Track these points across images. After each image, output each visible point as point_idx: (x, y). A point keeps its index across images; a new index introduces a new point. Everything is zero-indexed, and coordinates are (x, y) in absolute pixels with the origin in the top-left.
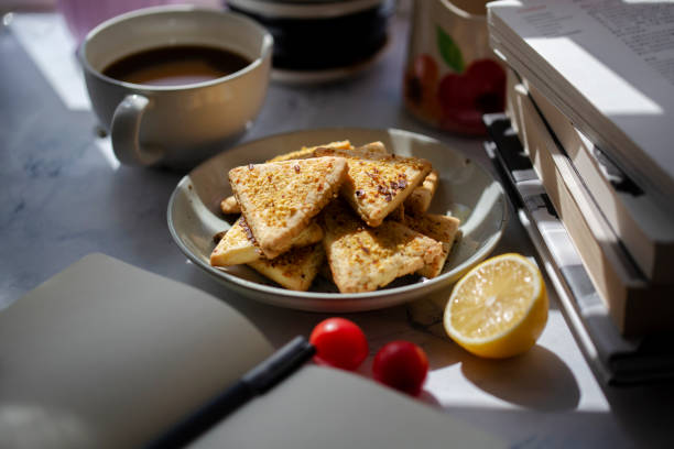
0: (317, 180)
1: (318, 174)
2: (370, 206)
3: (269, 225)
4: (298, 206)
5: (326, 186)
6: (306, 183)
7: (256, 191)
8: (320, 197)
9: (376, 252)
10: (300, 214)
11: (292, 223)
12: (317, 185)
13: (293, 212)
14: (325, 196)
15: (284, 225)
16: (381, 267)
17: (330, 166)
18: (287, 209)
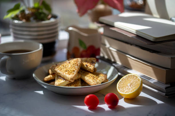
0: (76, 64)
1: (75, 62)
2: (90, 67)
3: (69, 75)
4: (74, 70)
5: (79, 64)
6: (73, 65)
7: (61, 69)
8: (78, 67)
9: (96, 77)
10: (76, 71)
11: (75, 73)
12: (77, 64)
13: (74, 71)
14: (79, 66)
15: (73, 74)
16: (99, 79)
17: (77, 60)
18: (72, 70)
